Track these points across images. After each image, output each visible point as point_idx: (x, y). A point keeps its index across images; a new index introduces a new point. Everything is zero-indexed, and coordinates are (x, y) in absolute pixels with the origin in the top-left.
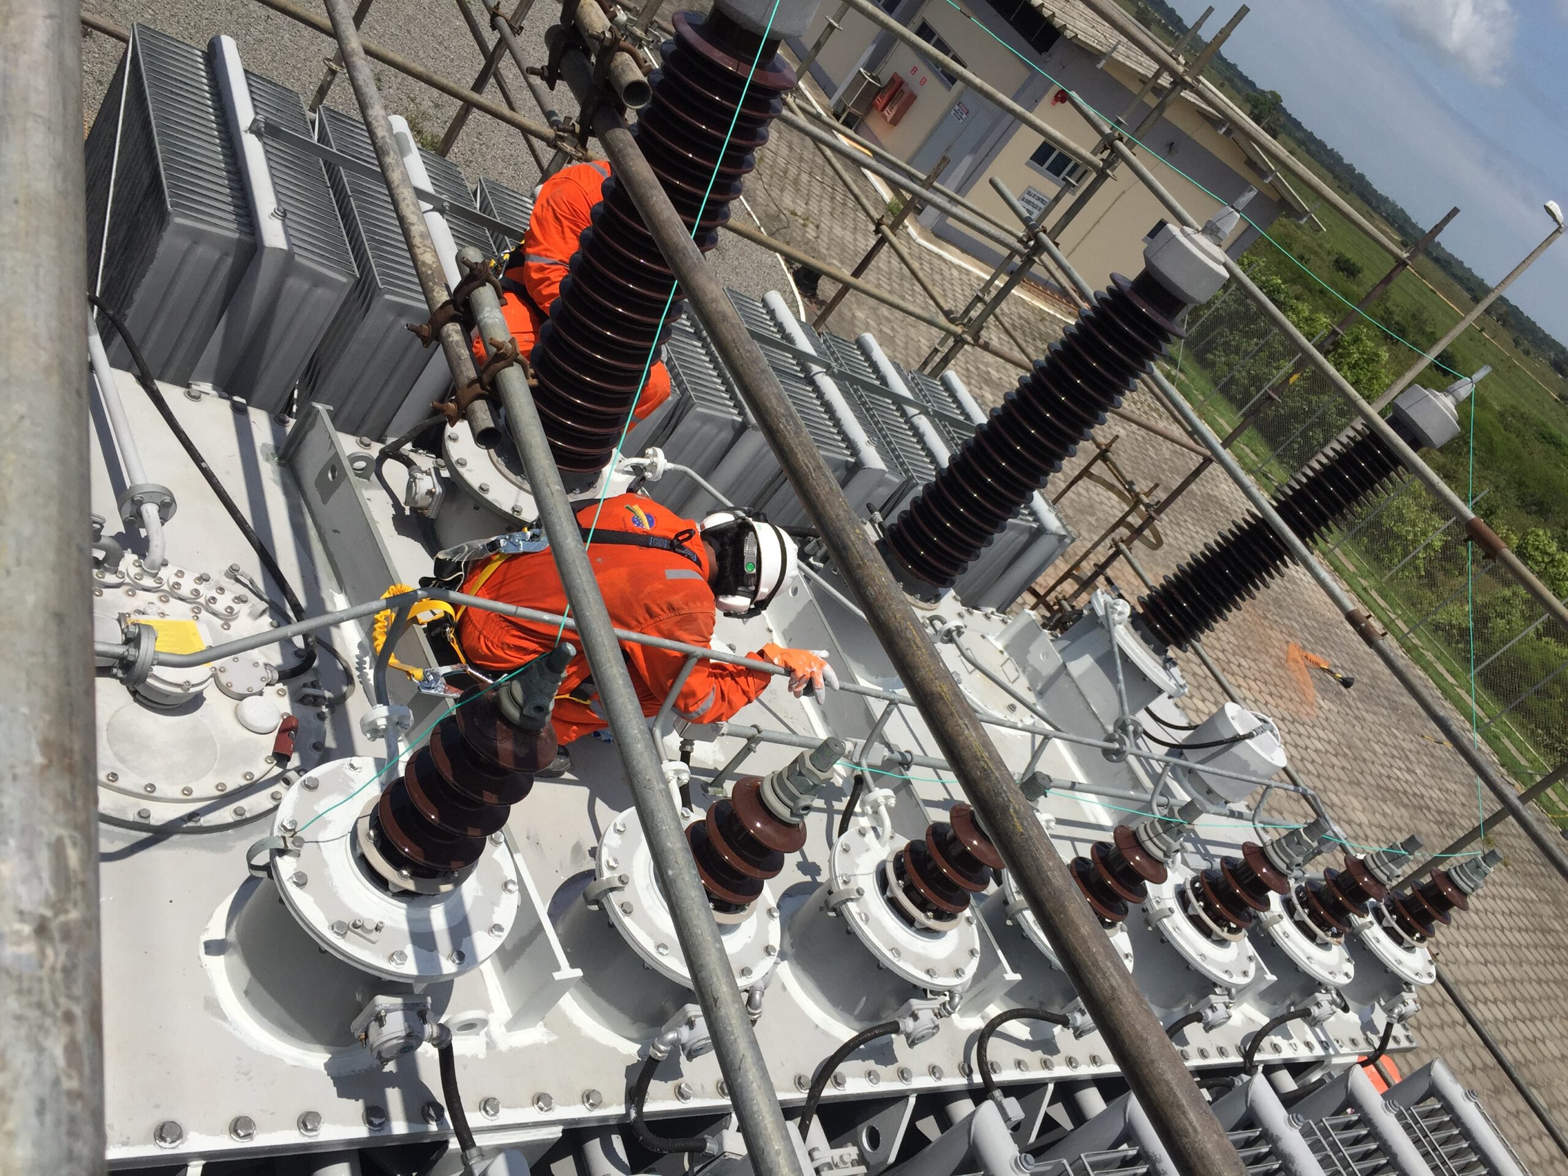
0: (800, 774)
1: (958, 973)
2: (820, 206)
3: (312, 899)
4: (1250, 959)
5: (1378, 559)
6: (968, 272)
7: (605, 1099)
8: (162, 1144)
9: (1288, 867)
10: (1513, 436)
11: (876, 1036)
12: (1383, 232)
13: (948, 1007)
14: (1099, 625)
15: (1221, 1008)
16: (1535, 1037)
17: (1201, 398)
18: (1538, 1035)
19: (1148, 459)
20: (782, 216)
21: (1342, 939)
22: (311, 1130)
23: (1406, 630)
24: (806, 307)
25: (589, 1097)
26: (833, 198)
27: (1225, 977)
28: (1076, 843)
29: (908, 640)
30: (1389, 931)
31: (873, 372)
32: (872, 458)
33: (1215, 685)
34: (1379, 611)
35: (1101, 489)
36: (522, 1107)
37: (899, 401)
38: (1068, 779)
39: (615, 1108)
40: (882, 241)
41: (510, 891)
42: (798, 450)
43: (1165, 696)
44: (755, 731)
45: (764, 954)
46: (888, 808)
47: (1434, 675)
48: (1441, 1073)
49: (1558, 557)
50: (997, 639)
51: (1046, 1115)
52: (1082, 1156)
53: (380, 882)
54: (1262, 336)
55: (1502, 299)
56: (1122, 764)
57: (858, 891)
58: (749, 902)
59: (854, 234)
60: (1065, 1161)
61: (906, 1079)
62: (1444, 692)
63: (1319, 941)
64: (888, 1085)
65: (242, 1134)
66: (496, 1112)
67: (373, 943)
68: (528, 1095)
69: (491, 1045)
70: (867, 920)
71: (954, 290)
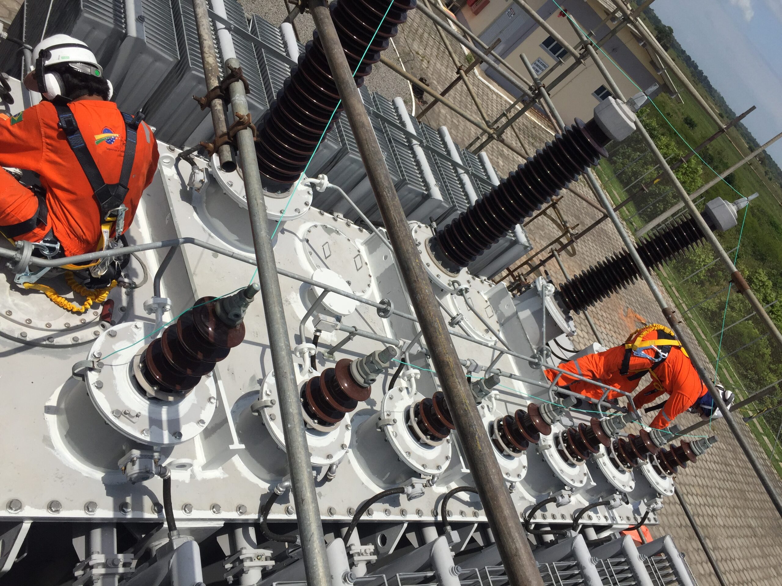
0: (372, 362)
1: (438, 467)
2: (431, 51)
3: (104, 396)
4: (585, 474)
5: (679, 271)
6: (501, 97)
7: (248, 510)
8: (10, 511)
9: (612, 434)
10: (756, 220)
11: (392, 494)
12: (711, 108)
13: (431, 482)
14: (537, 295)
15: (566, 497)
16: (713, 515)
17: (607, 179)
18: (714, 514)
19: (575, 206)
20: (411, 54)
21: (632, 470)
22: (91, 511)
23: (686, 309)
24: (416, 104)
25: (240, 509)
26: (439, 48)
27: (571, 483)
28: (507, 404)
29: (435, 328)
30: (655, 467)
31: (444, 148)
32: (437, 193)
33: (591, 331)
34: (675, 298)
35: (550, 222)
36: (204, 510)
37: (455, 165)
38: (509, 372)
39: (253, 515)
40: (460, 78)
41: (212, 403)
42: (392, 208)
43: (565, 335)
44: (354, 329)
45: (340, 448)
46: (416, 380)
47: (696, 335)
48: (669, 542)
49: (766, 284)
50: (485, 294)
51: (472, 537)
52: (486, 567)
53: (142, 391)
54: (642, 152)
55: (764, 151)
56: (538, 370)
57: (394, 420)
58: (336, 422)
59: (447, 69)
60: (477, 569)
61: (404, 515)
62: (699, 343)
63: (620, 469)
64: (395, 517)
65: (54, 510)
66: (190, 512)
67: (134, 423)
68: (208, 505)
69: (193, 476)
70: (396, 436)
71: (492, 106)
